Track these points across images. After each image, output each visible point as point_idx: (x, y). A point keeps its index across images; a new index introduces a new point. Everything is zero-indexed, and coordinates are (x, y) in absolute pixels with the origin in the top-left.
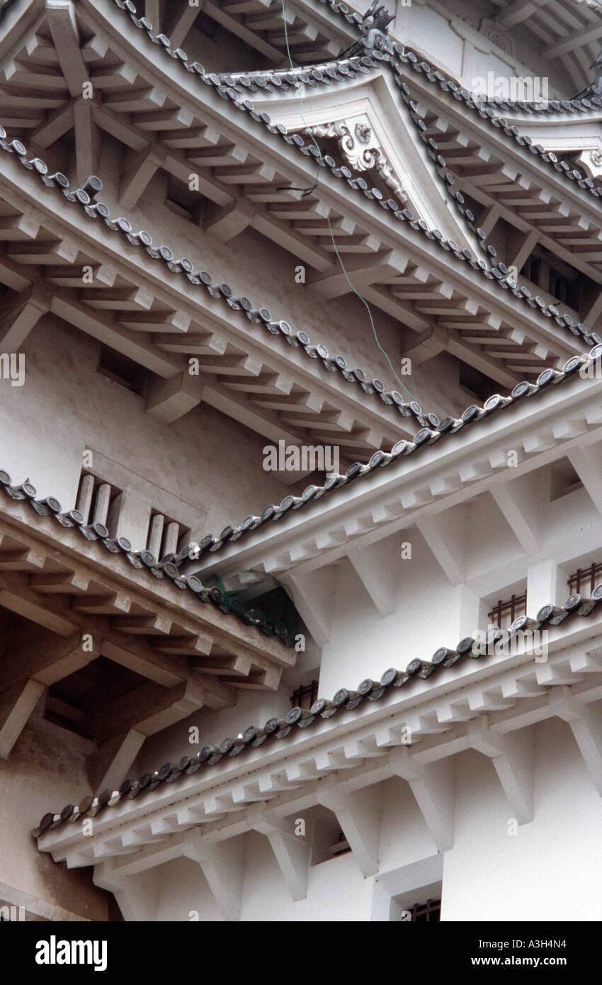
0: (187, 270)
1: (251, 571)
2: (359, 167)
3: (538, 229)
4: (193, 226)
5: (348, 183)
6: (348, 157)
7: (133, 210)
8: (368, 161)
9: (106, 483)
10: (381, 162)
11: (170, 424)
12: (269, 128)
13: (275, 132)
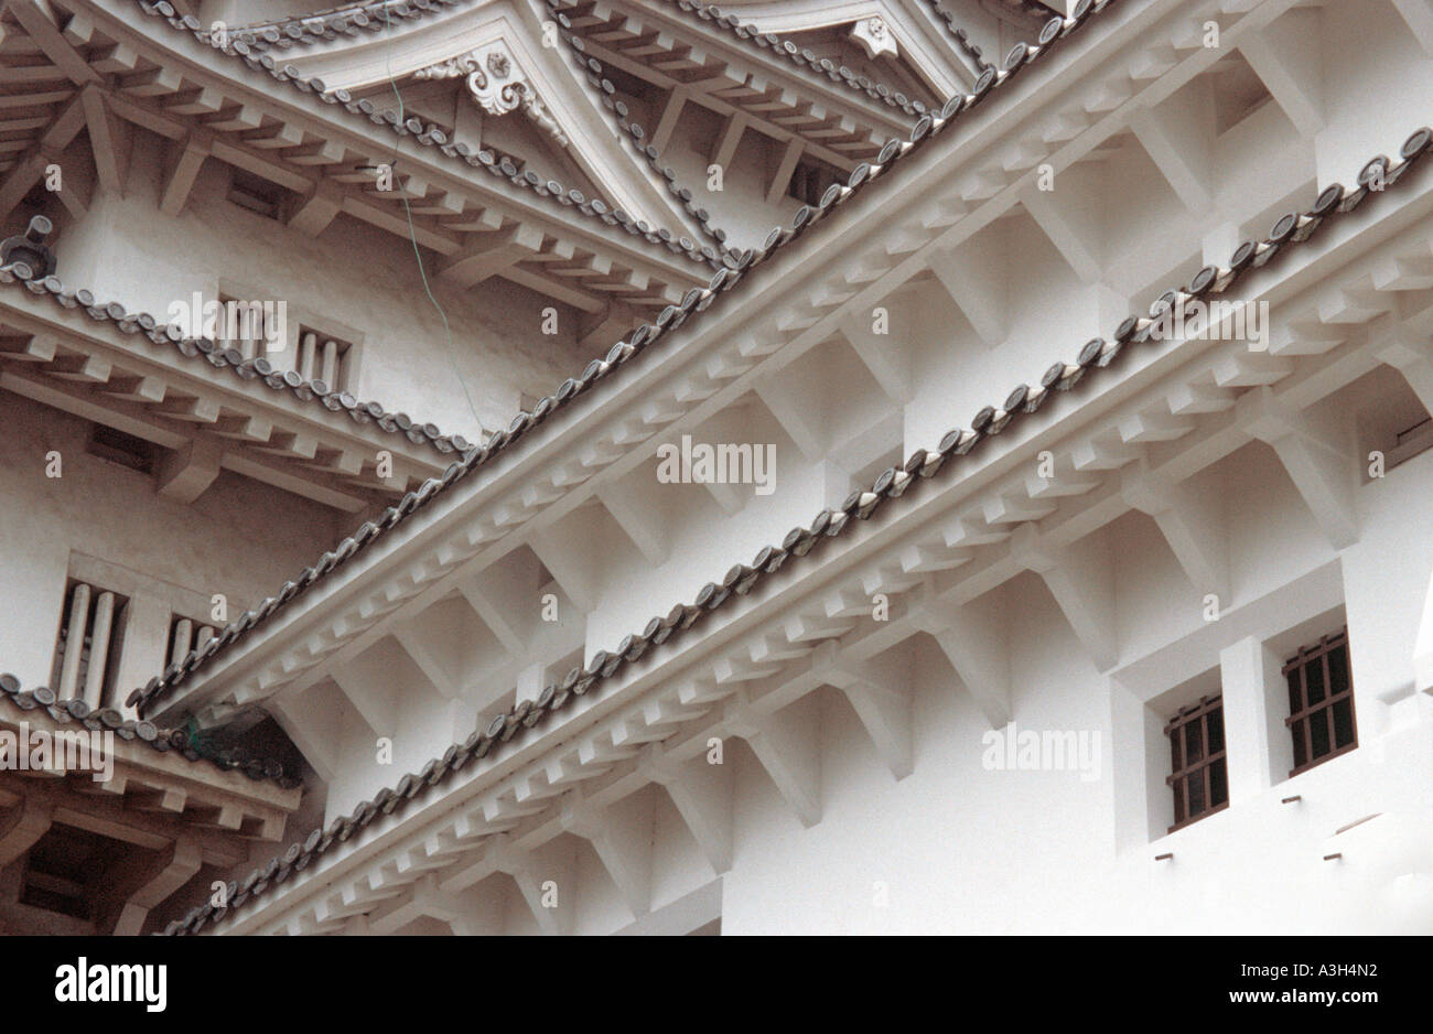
0: (147, 327)
1: (224, 703)
2: (497, 110)
3: (799, 134)
4: (270, 222)
5: (442, 152)
6: (480, 100)
7: (181, 215)
8: (510, 101)
9: (104, 591)
10: (527, 98)
11: (193, 503)
12: (323, 97)
13: (333, 101)
